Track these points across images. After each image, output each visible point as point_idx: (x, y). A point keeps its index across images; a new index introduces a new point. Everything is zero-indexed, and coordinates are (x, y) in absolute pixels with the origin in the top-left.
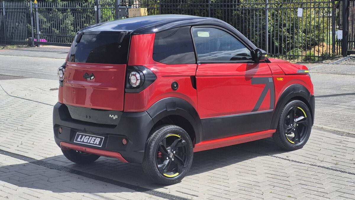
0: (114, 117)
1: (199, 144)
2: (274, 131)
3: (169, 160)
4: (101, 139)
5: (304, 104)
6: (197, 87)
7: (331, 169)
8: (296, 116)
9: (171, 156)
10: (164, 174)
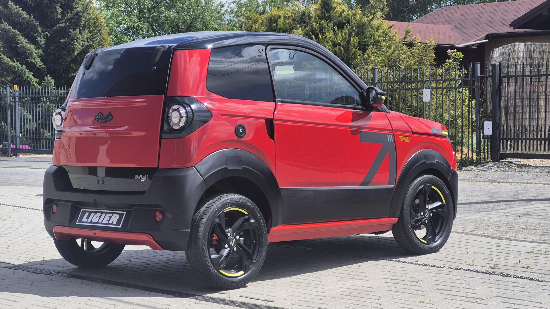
0: (143, 178)
1: (277, 228)
2: (395, 220)
3: (228, 249)
4: (121, 215)
5: (441, 183)
6: (275, 137)
7: (487, 273)
8: (429, 201)
9: (232, 243)
10: (221, 271)
